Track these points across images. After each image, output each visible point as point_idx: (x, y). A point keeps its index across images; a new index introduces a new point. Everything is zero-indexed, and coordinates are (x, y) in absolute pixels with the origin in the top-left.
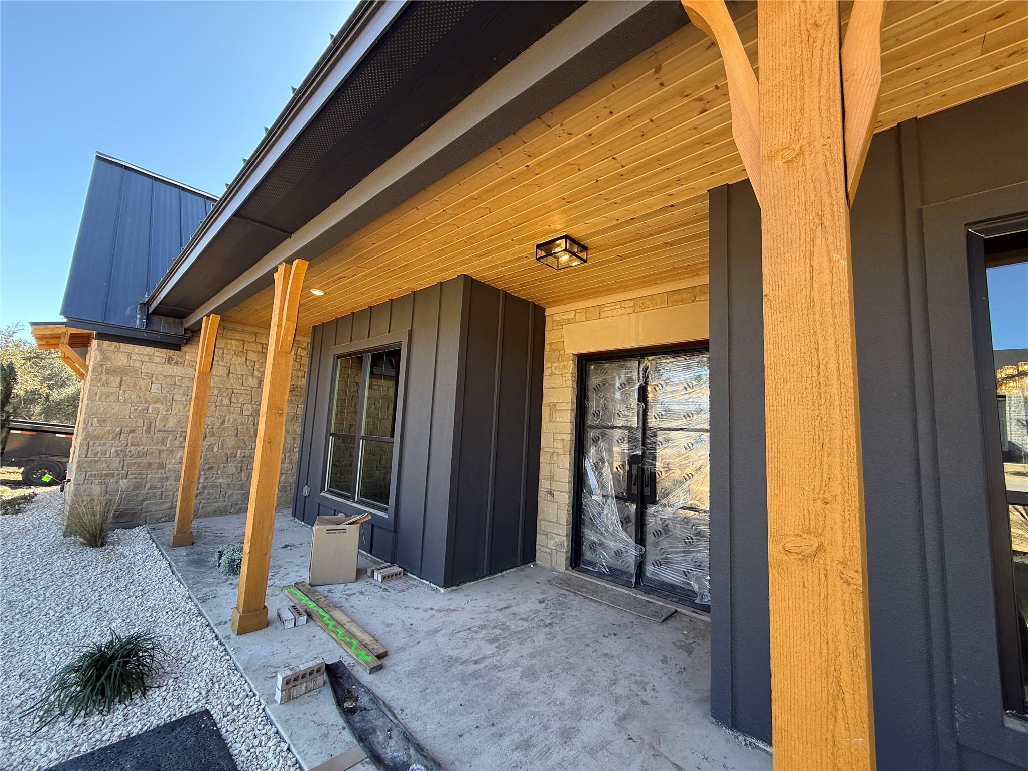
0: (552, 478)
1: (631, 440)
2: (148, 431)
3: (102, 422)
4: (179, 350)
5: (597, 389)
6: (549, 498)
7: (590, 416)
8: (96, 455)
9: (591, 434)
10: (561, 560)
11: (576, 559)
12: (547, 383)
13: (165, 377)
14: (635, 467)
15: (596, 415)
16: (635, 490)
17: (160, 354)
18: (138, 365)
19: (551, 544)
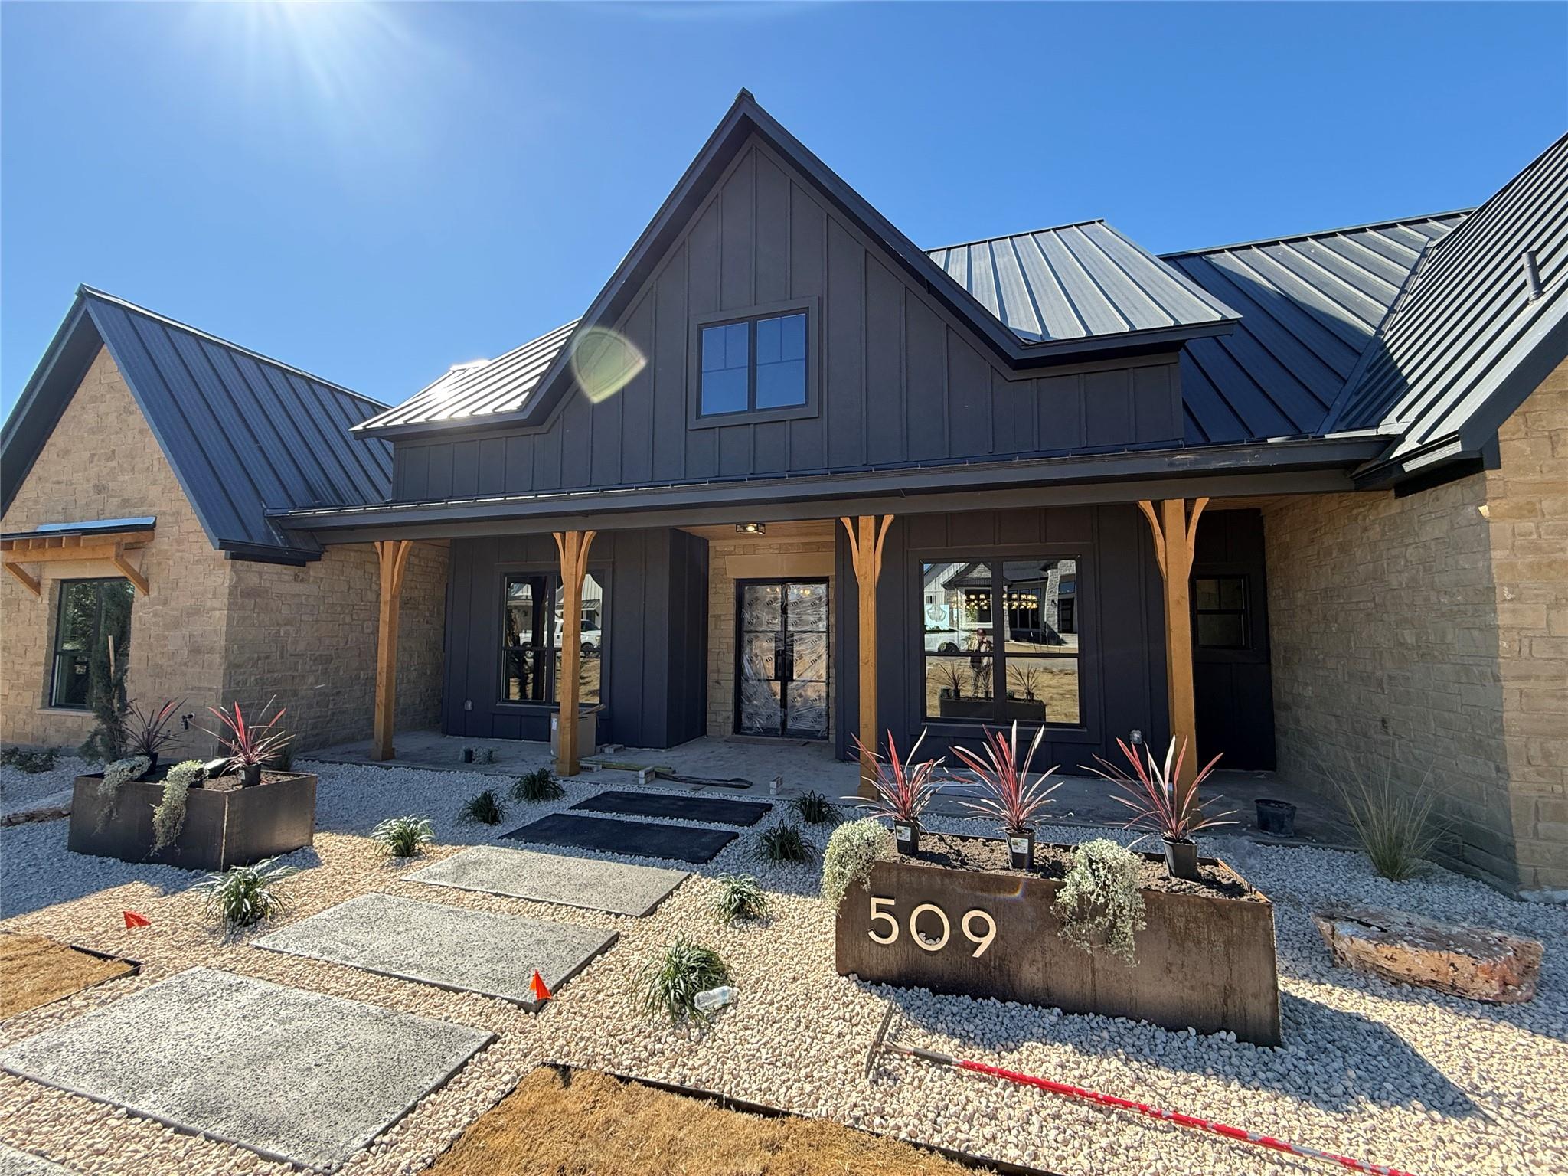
0: (719, 671)
1: (777, 639)
2: (282, 657)
3: (241, 648)
4: (304, 566)
5: (751, 604)
6: (717, 685)
7: (746, 624)
8: (237, 684)
9: (747, 637)
10: (729, 727)
11: (738, 727)
12: (711, 600)
13: (294, 596)
14: (780, 658)
15: (751, 623)
16: (780, 674)
17: (287, 572)
18: (268, 585)
19: (720, 719)
